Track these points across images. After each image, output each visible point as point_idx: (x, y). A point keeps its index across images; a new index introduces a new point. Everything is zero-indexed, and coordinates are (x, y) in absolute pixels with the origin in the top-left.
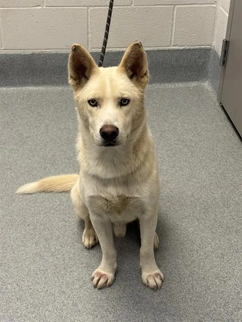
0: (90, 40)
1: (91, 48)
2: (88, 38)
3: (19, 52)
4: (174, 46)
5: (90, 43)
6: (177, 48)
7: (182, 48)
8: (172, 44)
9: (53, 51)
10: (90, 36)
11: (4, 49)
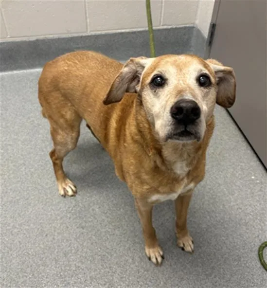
0: (88, 24)
1: (91, 31)
2: (87, 22)
3: (25, 39)
4: (163, 25)
5: (89, 27)
6: (165, 27)
7: (170, 27)
8: (162, 24)
9: (56, 36)
10: (88, 21)
11: (10, 37)
